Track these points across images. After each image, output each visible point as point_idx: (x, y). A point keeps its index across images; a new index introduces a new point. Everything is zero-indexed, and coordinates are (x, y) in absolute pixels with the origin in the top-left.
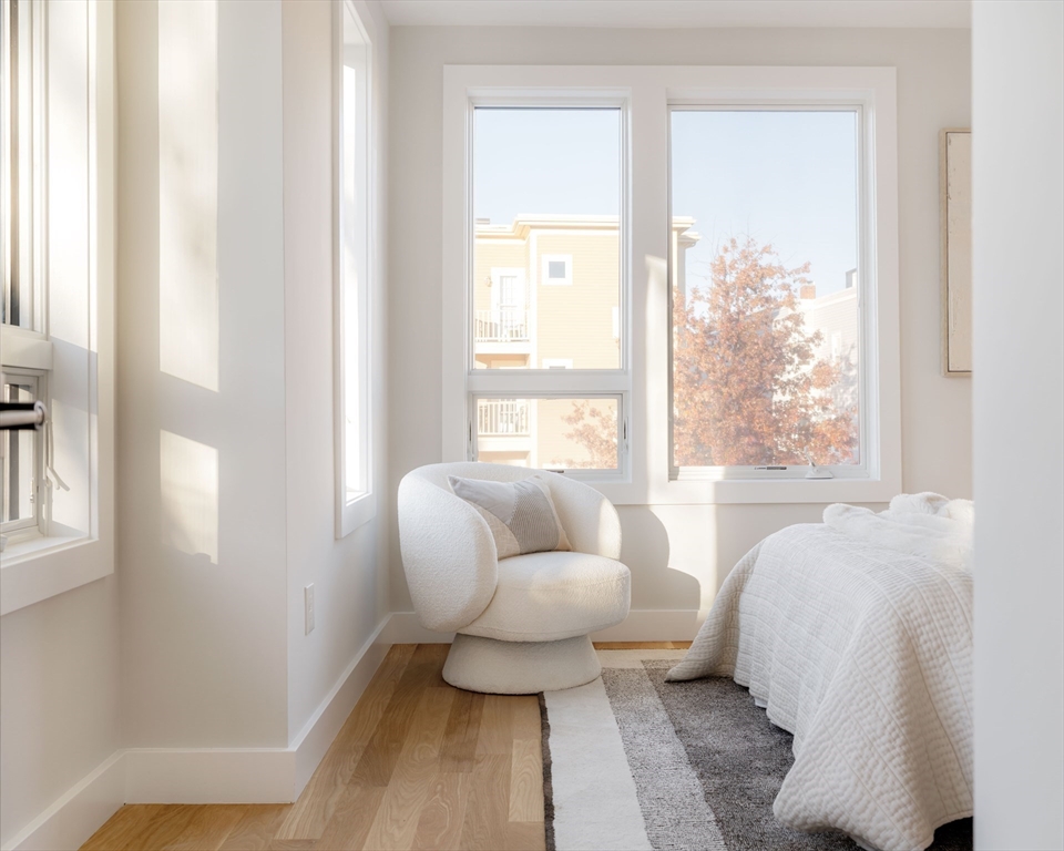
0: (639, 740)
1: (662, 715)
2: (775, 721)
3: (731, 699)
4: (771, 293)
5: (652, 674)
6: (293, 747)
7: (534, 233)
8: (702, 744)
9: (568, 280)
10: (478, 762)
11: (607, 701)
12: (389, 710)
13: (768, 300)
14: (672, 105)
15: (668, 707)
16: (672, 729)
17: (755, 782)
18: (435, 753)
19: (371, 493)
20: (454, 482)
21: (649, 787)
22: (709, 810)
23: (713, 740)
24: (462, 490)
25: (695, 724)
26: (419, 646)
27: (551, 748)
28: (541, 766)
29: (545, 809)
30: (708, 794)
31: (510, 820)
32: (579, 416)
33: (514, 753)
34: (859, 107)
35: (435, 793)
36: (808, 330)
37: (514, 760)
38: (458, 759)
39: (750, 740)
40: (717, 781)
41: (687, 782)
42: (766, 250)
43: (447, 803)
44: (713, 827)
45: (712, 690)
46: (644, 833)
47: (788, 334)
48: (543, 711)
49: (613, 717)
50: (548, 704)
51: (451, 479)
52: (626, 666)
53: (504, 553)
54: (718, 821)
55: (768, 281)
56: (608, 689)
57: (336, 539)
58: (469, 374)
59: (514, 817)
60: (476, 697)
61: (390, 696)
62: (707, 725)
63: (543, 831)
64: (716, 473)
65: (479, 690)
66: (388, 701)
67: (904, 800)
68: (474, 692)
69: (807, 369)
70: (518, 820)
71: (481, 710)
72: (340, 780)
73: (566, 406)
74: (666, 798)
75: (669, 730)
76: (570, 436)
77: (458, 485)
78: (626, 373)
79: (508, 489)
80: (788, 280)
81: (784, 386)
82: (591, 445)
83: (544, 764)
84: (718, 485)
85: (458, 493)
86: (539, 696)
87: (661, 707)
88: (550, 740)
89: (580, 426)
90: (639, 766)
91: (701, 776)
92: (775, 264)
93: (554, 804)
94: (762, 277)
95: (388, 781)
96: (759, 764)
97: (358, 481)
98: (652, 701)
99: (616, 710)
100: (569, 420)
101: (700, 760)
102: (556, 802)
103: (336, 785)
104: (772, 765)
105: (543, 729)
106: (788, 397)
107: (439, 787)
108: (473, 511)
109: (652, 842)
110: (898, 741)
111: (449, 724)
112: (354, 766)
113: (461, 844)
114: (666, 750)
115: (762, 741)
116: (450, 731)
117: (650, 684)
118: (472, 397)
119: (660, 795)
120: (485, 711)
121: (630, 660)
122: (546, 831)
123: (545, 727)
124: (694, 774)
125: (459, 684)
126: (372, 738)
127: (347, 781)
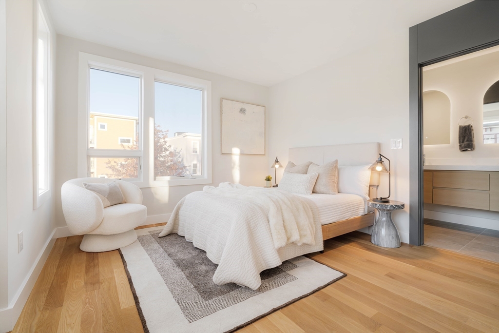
0: (158, 260)
1: (162, 250)
2: (195, 246)
3: (179, 240)
4: (160, 136)
5: (153, 235)
6: (11, 306)
7: (96, 117)
8: (178, 258)
9: (106, 129)
10: (102, 283)
11: (142, 247)
12: (59, 267)
13: (159, 137)
14: (156, 80)
15: (162, 247)
16: (167, 254)
17: (199, 268)
18: (83, 283)
19: (49, 189)
20: (85, 185)
21: (168, 279)
22: (190, 284)
23: (180, 256)
24: (88, 187)
25: (173, 251)
26: (68, 238)
27: (129, 271)
28: (127, 279)
29: (135, 299)
30: (187, 277)
31: (122, 308)
32: (110, 162)
33: (115, 275)
34: (202, 90)
35: (86, 304)
36: (168, 144)
37: (116, 279)
38: (93, 284)
39: (191, 254)
40: (187, 271)
41: (179, 275)
42: (159, 126)
43: (92, 308)
44: (195, 290)
45: (173, 238)
46: (174, 300)
47: (163, 145)
48: (122, 256)
49: (146, 253)
50: (123, 253)
51: (84, 184)
52: (144, 235)
53: (105, 206)
54: (195, 287)
55: (159, 133)
56: (141, 244)
57: (34, 209)
58: (88, 150)
59: (123, 306)
60: (95, 254)
61: (58, 261)
62: (176, 251)
63: (136, 310)
64: (168, 178)
65: (96, 252)
66: (58, 263)
67: (254, 271)
68: (94, 253)
69: (168, 153)
70: (125, 307)
71: (98, 260)
72: (37, 309)
73: (106, 160)
74: (175, 282)
75: (166, 255)
76: (107, 167)
77: (87, 186)
78: (141, 151)
79: (106, 186)
80: (164, 133)
81: (162, 157)
82: (113, 170)
83: (128, 278)
84: (169, 181)
85: (87, 188)
86: (119, 250)
87: (160, 247)
88: (128, 267)
89: (110, 165)
90: (161, 270)
91: (182, 270)
92: (160, 130)
93: (138, 296)
94: (157, 132)
95: (63, 303)
96: (197, 262)
97: (44, 185)
98: (156, 245)
99: (147, 251)
100: (107, 163)
101: (180, 264)
102: (138, 294)
103: (35, 313)
104: (200, 261)
105: (124, 263)
106: (163, 159)
107: (87, 300)
108: (94, 194)
109: (177, 302)
110: (251, 254)
111: (86, 268)
112: (44, 299)
113: (103, 328)
114: (168, 263)
115: (195, 253)
116: (87, 272)
117: (154, 239)
118: (89, 157)
119: (173, 282)
120: (100, 260)
121: (145, 232)
122: (138, 310)
123: (124, 262)
124: (180, 270)
125: (87, 251)
126: (52, 282)
127: (41, 309)
